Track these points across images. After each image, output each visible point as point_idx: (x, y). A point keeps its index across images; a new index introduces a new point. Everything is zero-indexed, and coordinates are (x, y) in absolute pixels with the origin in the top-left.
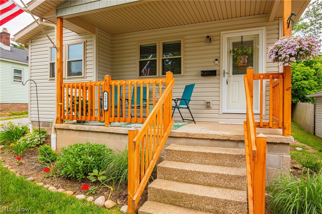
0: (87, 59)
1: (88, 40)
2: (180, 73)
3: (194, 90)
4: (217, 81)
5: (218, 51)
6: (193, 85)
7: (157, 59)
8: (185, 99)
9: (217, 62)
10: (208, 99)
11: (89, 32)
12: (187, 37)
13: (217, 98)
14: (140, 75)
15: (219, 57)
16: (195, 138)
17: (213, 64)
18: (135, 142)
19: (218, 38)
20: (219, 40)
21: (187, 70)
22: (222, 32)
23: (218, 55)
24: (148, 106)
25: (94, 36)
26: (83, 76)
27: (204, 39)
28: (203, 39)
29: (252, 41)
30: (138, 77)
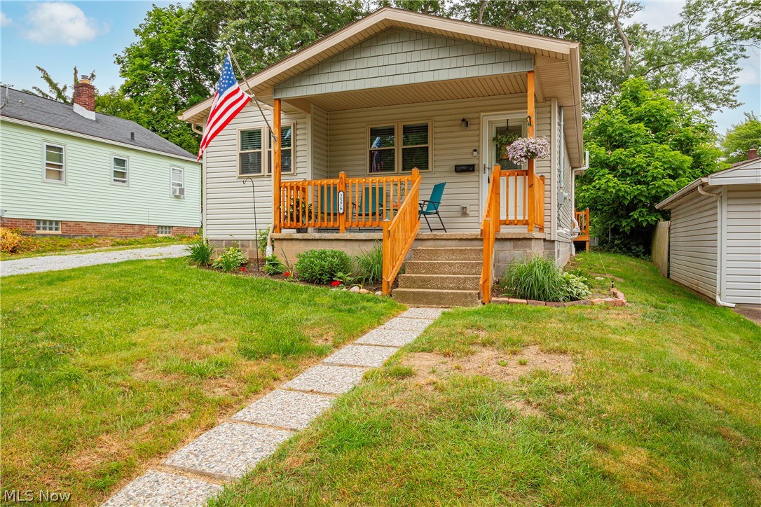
0: (298, 149)
1: (299, 121)
2: (427, 168)
3: (445, 191)
4: (476, 179)
5: (476, 138)
6: (444, 184)
7: (396, 148)
8: (434, 202)
9: (475, 154)
10: (463, 203)
11: (300, 111)
12: (436, 118)
13: (475, 202)
14: (371, 171)
15: (479, 147)
16: (443, 239)
17: (470, 156)
18: (389, 231)
19: (477, 121)
20: (479, 124)
21: (437, 164)
22: (482, 114)
23: (477, 144)
24: (385, 211)
25: (309, 116)
26: (292, 172)
27: (459, 122)
28: (457, 122)
29: (520, 127)
30: (368, 173)
